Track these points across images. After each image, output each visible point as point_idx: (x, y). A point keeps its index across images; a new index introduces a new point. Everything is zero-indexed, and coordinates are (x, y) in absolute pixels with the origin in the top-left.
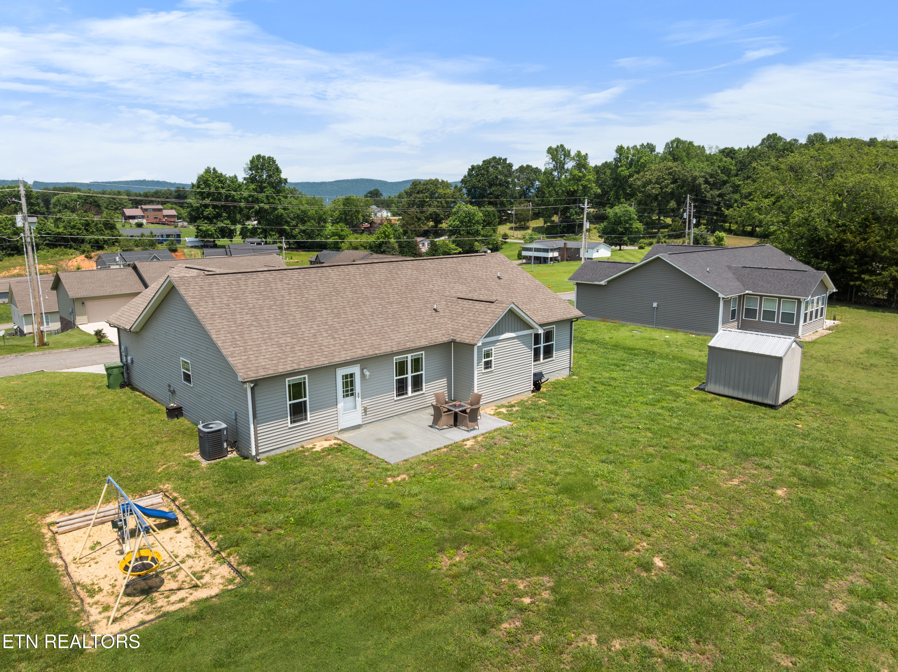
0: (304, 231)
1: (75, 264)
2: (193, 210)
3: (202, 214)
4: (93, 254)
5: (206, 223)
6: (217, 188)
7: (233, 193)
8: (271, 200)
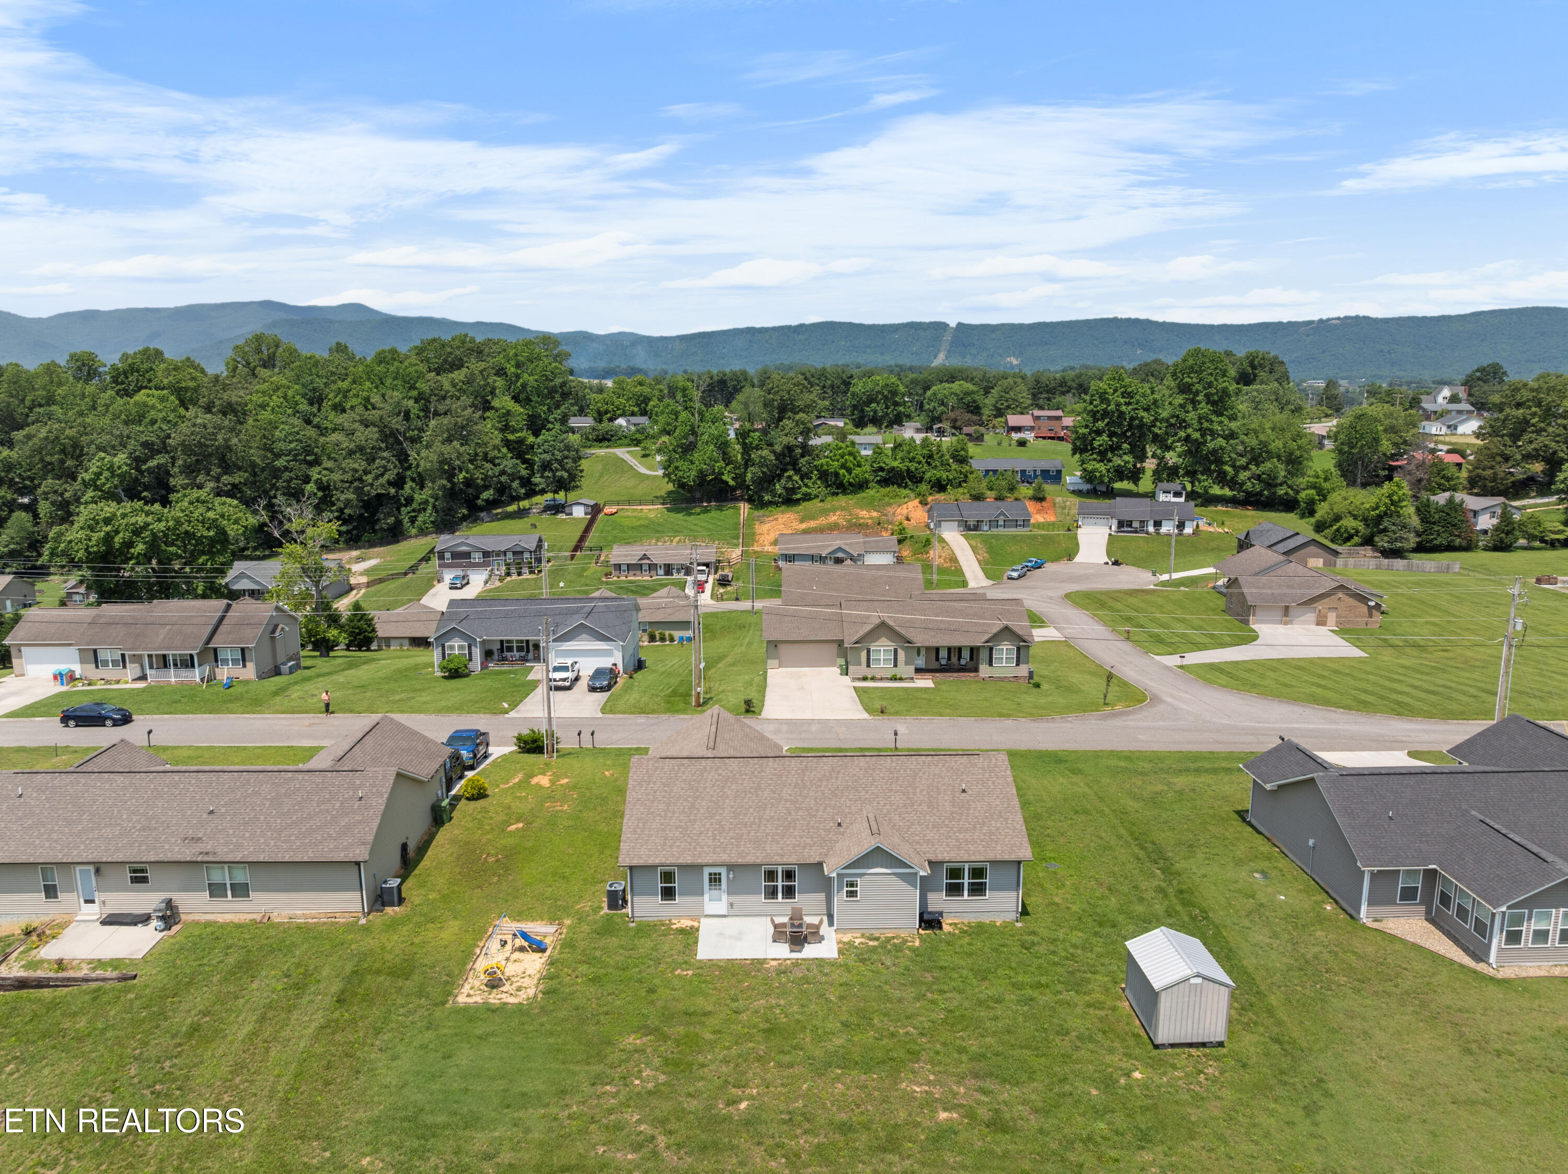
0: (1258, 477)
1: (905, 511)
2: (1078, 438)
3: (1092, 444)
4: (930, 499)
5: (1095, 459)
6: (1118, 405)
7: (1142, 413)
8: (1206, 425)
